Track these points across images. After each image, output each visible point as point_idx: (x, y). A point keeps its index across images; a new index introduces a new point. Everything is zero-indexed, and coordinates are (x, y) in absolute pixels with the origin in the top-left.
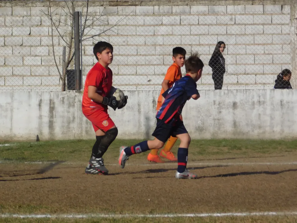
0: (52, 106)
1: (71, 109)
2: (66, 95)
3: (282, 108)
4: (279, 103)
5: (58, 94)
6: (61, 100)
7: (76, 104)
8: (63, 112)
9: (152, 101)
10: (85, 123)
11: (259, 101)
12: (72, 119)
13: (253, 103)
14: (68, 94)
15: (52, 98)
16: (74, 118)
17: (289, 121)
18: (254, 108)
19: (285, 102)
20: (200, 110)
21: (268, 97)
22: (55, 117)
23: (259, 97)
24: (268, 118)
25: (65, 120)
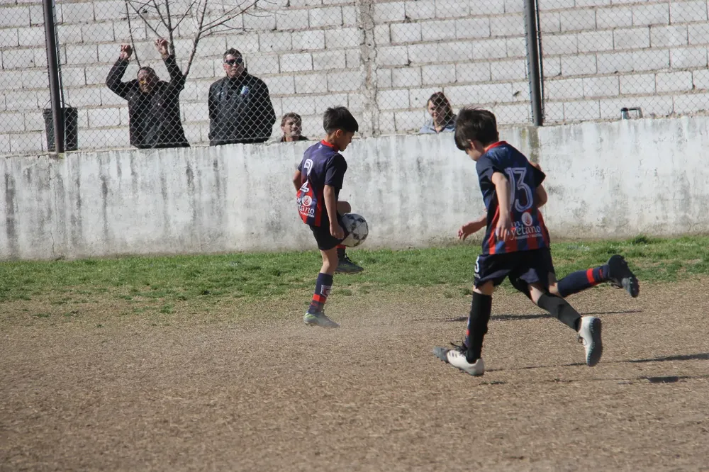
0: (9, 188)
1: (45, 194)
2: (33, 165)
3: (420, 176)
4: (415, 166)
5: (20, 163)
6: (24, 175)
7: (51, 182)
8: (30, 200)
9: (185, 170)
10: (70, 224)
11: (378, 163)
12: (46, 214)
13: (368, 168)
14: (37, 162)
15: (9, 172)
16: (50, 211)
17: (435, 203)
18: (369, 179)
19: (424, 163)
20: (272, 186)
21: (393, 154)
22: (17, 211)
23: (378, 153)
24: (396, 200)
25: (35, 218)
